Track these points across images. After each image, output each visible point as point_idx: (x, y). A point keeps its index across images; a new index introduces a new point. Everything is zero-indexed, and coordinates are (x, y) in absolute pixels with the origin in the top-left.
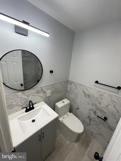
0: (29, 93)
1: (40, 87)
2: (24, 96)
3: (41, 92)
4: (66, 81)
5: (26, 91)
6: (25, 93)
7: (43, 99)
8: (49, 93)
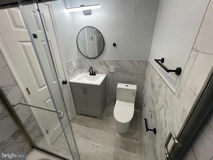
0: (94, 62)
1: (103, 60)
2: (90, 63)
3: (103, 65)
4: (141, 61)
5: (92, 59)
6: (91, 61)
7: (105, 72)
8: (112, 69)
